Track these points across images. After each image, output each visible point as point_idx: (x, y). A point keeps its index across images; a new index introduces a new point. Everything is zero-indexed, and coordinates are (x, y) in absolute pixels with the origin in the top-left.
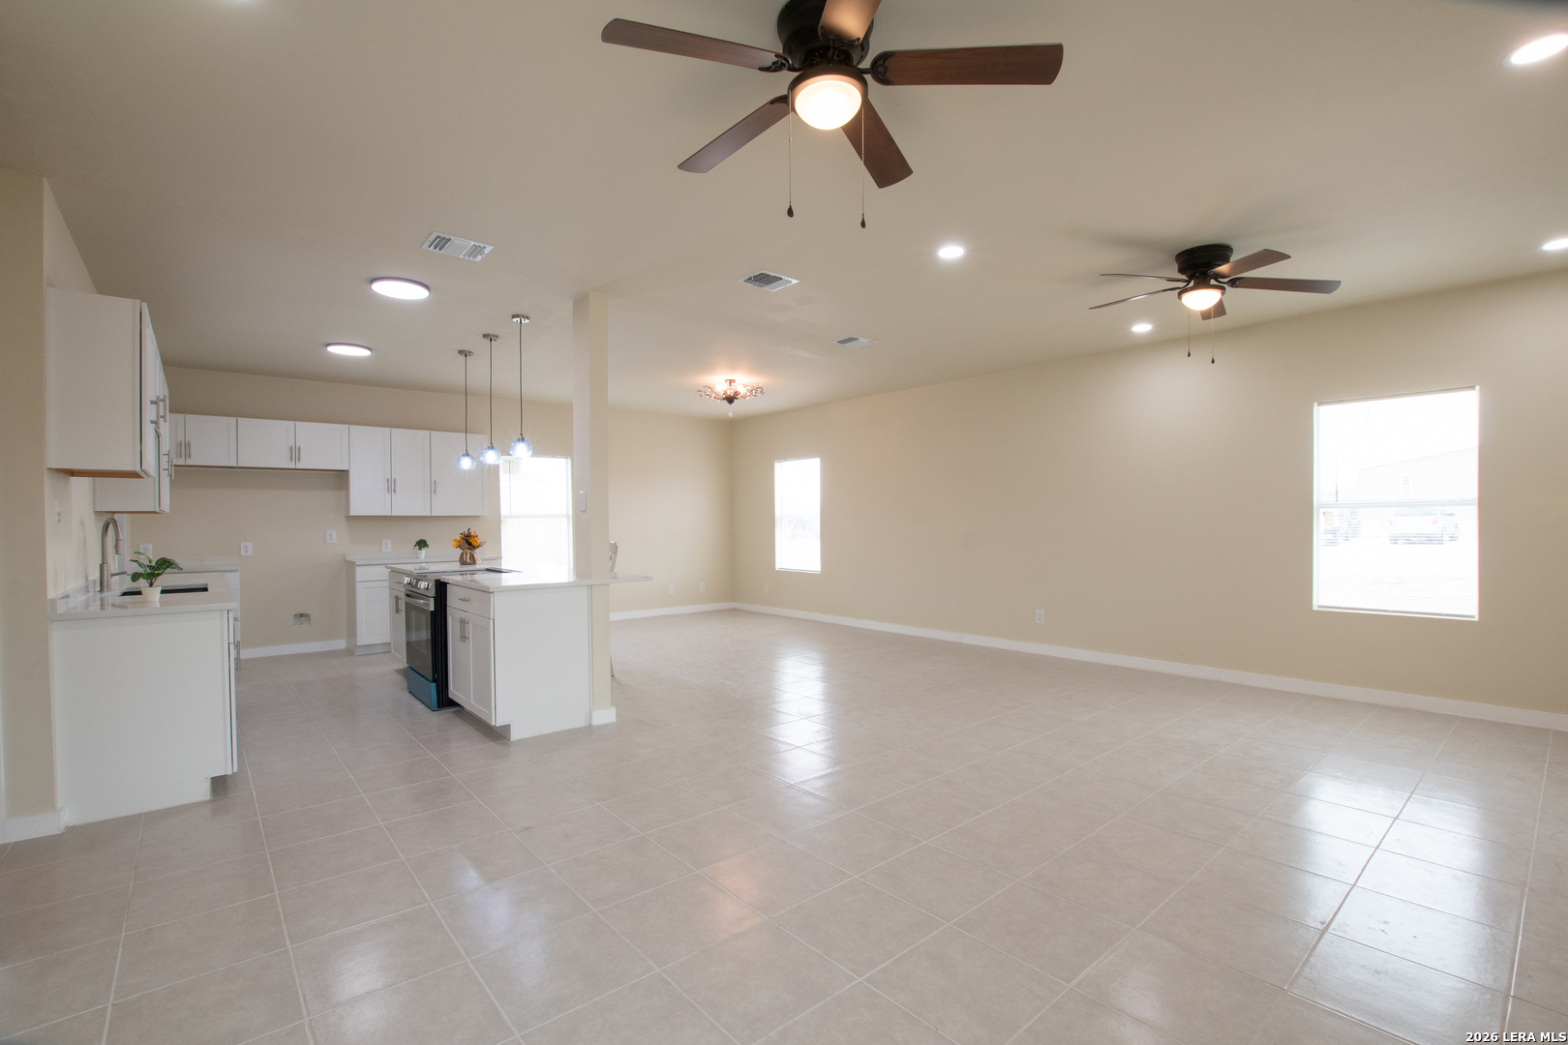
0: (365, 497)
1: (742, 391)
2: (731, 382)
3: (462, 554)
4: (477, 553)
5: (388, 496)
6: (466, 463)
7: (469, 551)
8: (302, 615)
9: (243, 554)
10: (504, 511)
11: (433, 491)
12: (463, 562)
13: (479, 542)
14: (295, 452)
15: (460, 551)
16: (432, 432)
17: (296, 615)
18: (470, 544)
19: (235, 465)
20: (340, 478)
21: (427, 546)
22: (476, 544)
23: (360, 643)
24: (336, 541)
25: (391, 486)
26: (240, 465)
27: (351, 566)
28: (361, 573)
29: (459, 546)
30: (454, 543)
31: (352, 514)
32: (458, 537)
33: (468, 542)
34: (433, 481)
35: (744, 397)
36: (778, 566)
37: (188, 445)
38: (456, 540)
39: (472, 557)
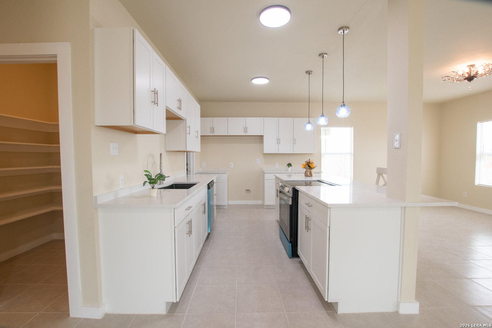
0: (269, 146)
1: (481, 72)
2: (472, 66)
3: (306, 171)
4: (313, 171)
5: (277, 145)
6: (309, 127)
7: (309, 170)
8: (248, 190)
9: (231, 167)
10: (323, 151)
11: (294, 143)
12: (306, 176)
13: (314, 166)
14: (246, 129)
15: (305, 170)
16: (294, 118)
17: (246, 190)
18: (310, 167)
19: (227, 135)
20: (260, 138)
21: (291, 166)
22: (312, 167)
23: (266, 204)
24: (259, 163)
25: (278, 141)
26: (229, 135)
27: (263, 173)
28: (267, 176)
29: (305, 168)
30: (302, 166)
31: (264, 153)
32: (304, 163)
33: (309, 166)
34: (294, 139)
35: (482, 75)
36: (477, 183)
37: (213, 128)
38: (303, 165)
39: (311, 173)
